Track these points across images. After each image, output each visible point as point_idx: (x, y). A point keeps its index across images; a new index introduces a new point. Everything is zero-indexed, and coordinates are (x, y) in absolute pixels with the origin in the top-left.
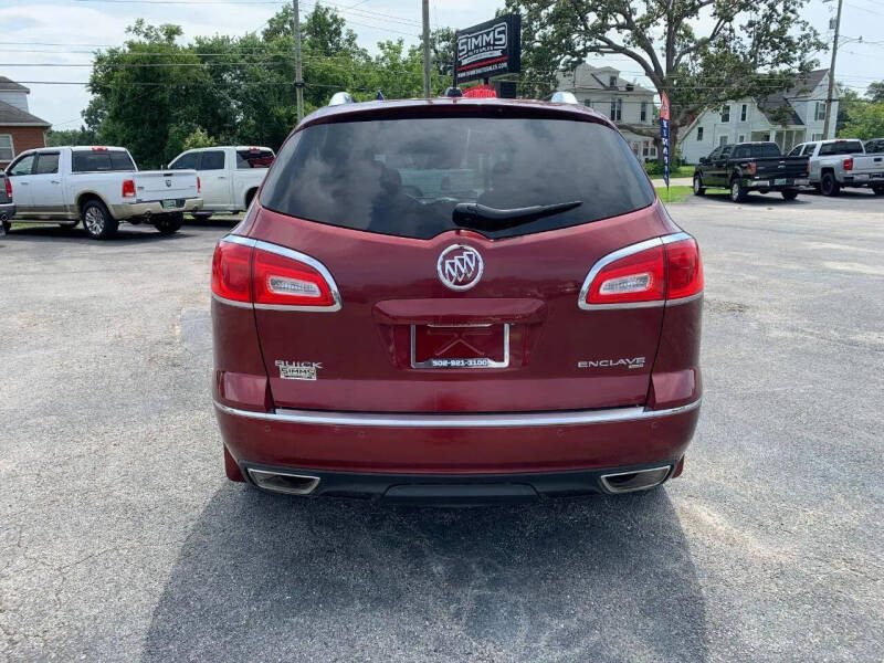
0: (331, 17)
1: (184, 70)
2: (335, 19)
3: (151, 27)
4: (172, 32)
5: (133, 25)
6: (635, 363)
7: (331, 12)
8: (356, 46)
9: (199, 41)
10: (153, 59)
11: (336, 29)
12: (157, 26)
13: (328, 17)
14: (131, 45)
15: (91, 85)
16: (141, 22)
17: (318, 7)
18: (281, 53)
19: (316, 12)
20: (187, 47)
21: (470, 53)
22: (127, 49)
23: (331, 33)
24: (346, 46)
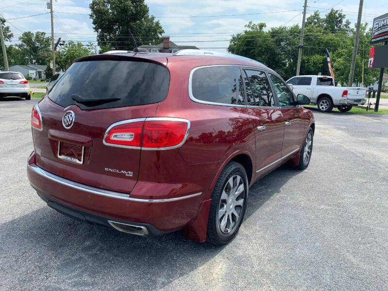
0: (338, 14)
1: (264, 41)
2: (340, 16)
3: (254, 25)
4: (262, 26)
5: (248, 24)
6: (128, 174)
7: (338, 12)
8: (349, 28)
9: (272, 29)
10: (252, 37)
11: (340, 20)
12: (257, 24)
13: (337, 15)
14: (246, 32)
15: (229, 48)
16: (251, 23)
17: (332, 10)
18: (308, 33)
19: (331, 12)
20: (267, 32)
21: (379, 29)
22: (244, 34)
23: (337, 22)
24: (345, 28)
